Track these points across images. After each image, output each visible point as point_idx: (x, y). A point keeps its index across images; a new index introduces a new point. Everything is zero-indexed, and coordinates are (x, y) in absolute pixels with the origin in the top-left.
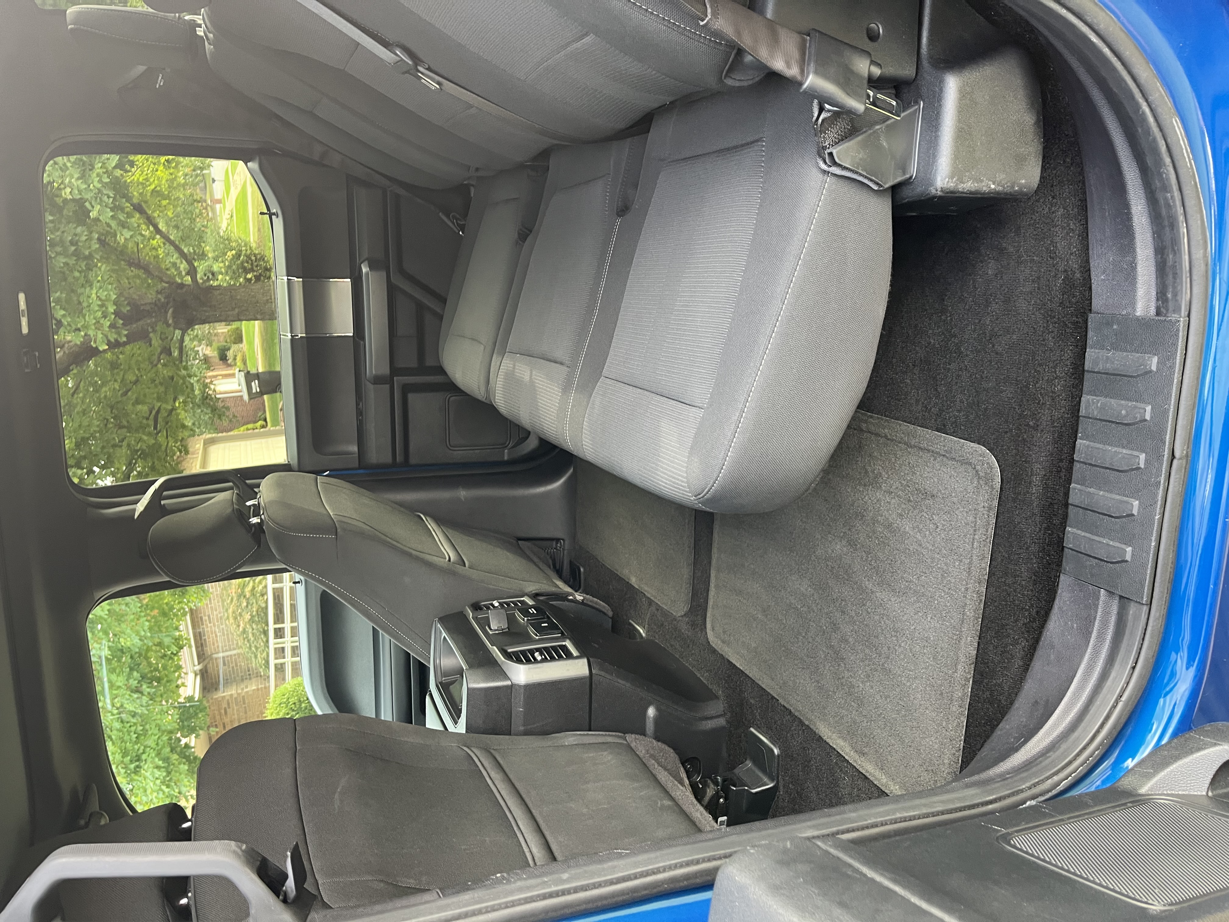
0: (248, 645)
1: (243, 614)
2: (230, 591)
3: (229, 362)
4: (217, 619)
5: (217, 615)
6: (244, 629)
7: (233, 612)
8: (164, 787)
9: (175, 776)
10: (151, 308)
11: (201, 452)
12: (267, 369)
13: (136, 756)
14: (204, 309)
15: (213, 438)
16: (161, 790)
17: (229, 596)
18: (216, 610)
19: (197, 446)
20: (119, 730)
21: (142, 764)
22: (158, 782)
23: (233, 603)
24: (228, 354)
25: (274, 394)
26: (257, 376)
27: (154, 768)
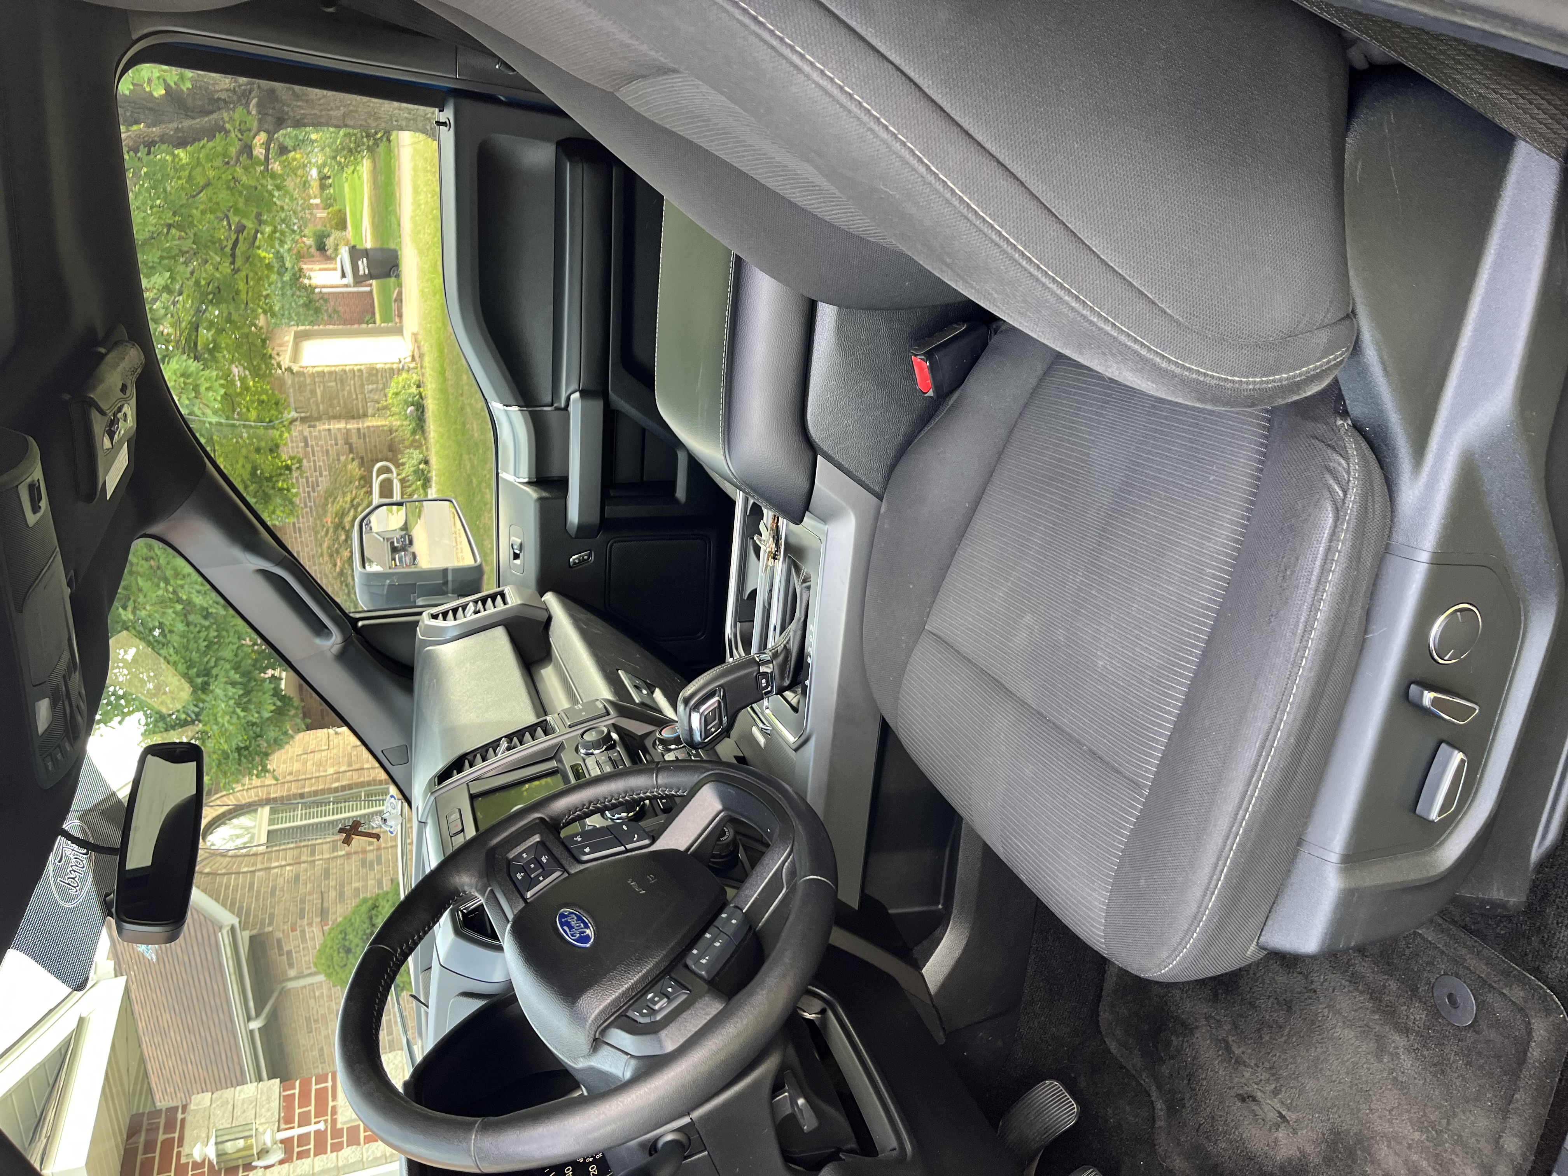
0: (346, 591)
1: (341, 551)
2: (325, 521)
3: (329, 253)
4: (309, 557)
5: (308, 553)
6: (342, 570)
7: (329, 548)
8: (238, 710)
9: (255, 697)
10: (229, 97)
11: (290, 345)
12: (378, 246)
13: (205, 670)
14: (299, 104)
15: (306, 331)
16: (234, 712)
17: (324, 526)
18: (307, 546)
19: (286, 338)
20: (183, 636)
21: (212, 680)
22: (232, 702)
23: (329, 536)
24: (327, 243)
25: (388, 279)
26: (366, 253)
27: (226, 683)
